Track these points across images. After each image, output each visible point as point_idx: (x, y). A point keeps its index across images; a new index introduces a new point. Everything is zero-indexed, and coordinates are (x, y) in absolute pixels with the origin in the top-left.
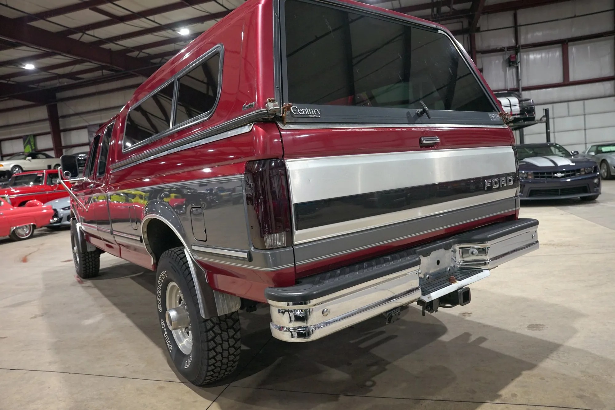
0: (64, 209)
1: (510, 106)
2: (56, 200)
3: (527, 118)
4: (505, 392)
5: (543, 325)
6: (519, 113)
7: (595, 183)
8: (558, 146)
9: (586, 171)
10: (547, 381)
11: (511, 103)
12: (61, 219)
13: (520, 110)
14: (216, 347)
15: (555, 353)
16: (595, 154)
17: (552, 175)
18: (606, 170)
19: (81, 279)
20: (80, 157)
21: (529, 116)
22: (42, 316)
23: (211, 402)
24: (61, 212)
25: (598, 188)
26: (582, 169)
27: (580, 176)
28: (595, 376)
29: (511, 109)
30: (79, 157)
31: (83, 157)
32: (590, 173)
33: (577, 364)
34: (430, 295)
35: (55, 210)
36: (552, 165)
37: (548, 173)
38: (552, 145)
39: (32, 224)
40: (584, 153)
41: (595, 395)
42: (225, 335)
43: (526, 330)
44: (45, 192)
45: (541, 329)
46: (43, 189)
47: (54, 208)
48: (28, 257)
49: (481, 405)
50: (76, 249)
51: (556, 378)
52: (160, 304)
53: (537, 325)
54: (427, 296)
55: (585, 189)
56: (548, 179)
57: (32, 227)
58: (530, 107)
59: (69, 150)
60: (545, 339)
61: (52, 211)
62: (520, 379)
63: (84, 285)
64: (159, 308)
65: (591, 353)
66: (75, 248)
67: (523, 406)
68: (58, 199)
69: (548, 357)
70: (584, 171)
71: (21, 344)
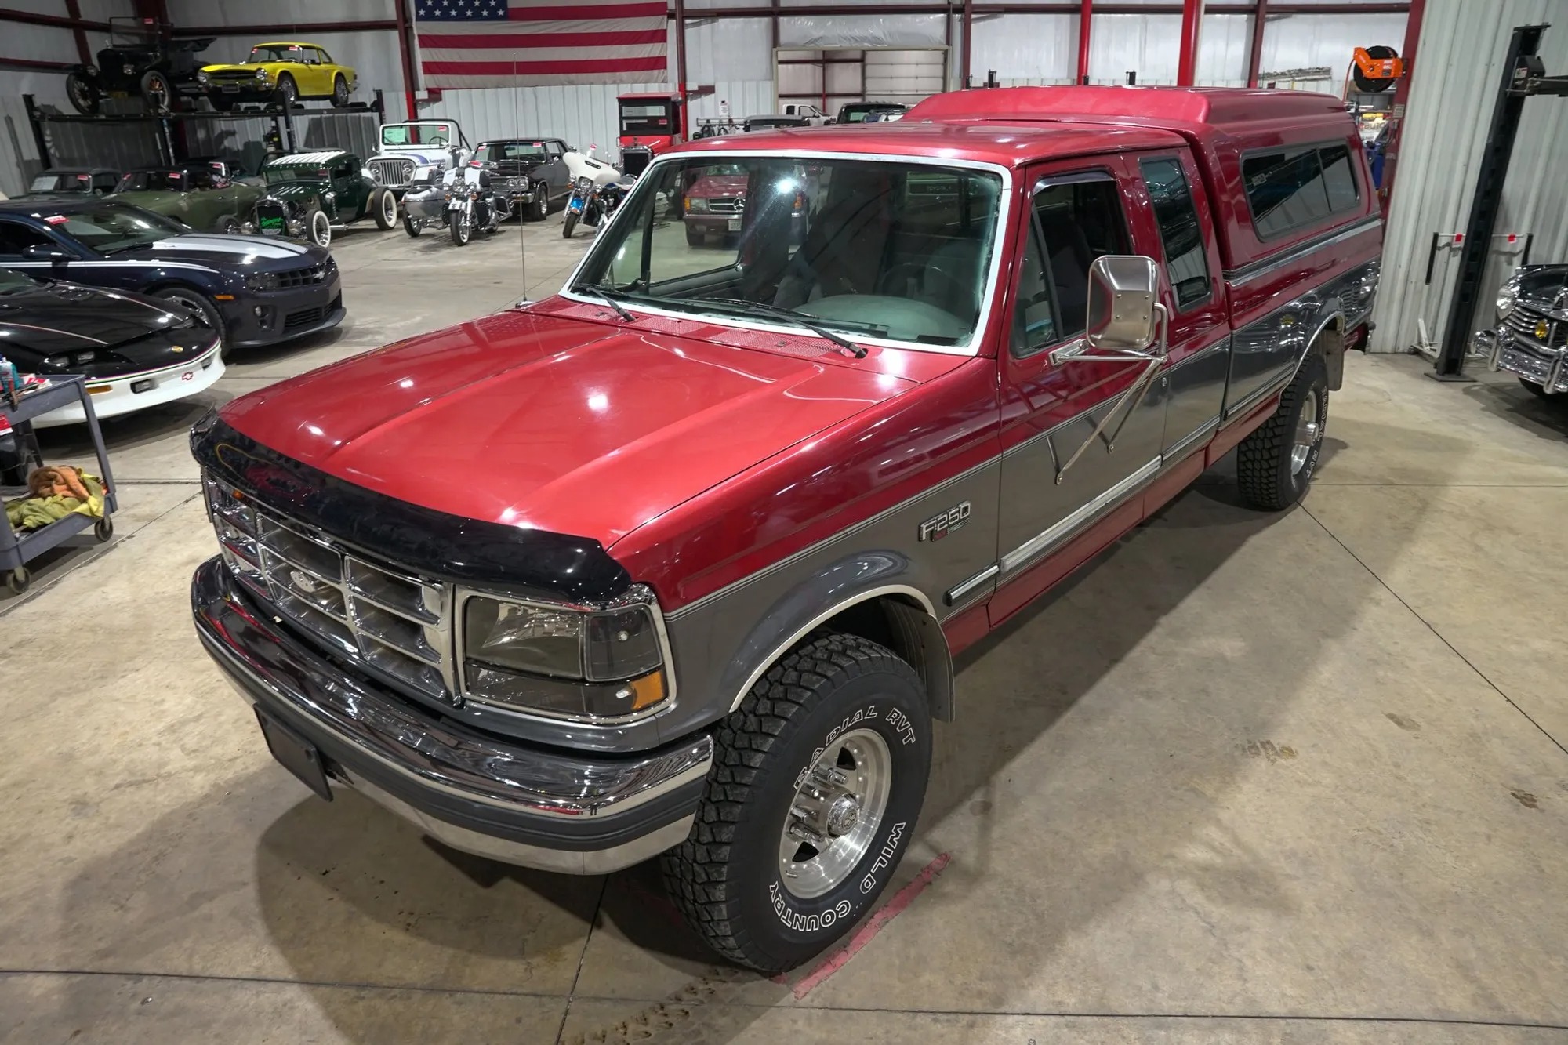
71: (1381, 673)
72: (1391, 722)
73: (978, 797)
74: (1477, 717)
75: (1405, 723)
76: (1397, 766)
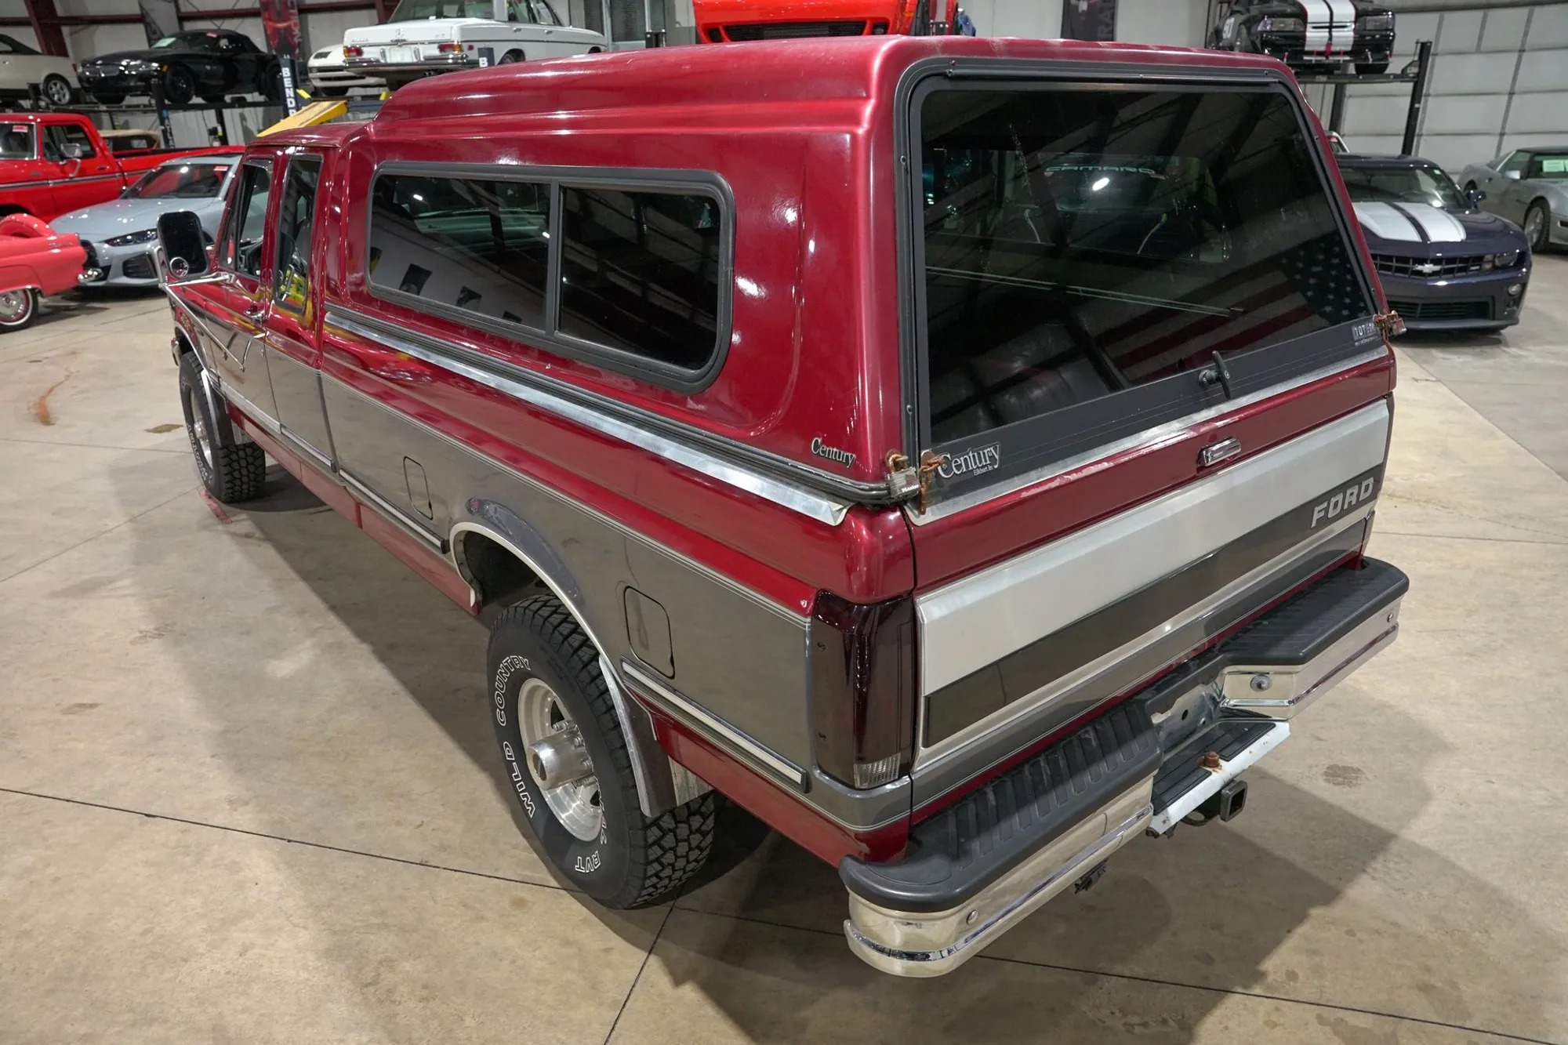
0: (110, 242)
1: (1330, 28)
2: (79, 211)
3: (1368, 66)
4: (1273, 965)
5: (1358, 771)
6: (1349, 48)
7: (1510, 295)
8: (1437, 172)
9: (1497, 262)
10: (1361, 941)
11: (1335, 19)
12: (106, 270)
13: (1355, 41)
14: (662, 855)
15: (1380, 858)
16: (1521, 178)
17: (1410, 266)
18: (1540, 227)
19: (220, 507)
20: (126, 67)
21: (1373, 60)
22: (160, 636)
23: (646, 954)
24: (104, 250)
25: (1515, 308)
26: (1489, 257)
27: (1478, 275)
28: (1458, 931)
29: (1331, 38)
30: (122, 68)
31: (136, 67)
32: (1505, 268)
33: (1425, 893)
34: (1167, 812)
35: (85, 244)
36: (1413, 236)
37: (1400, 259)
38: (1419, 164)
39: (29, 287)
40: (1492, 166)
41: (1455, 986)
42: (683, 831)
43: (1322, 783)
44: (46, 182)
45: (1354, 782)
46: (35, 173)
47: (82, 238)
48: (53, 404)
49: (1223, 997)
50: (200, 429)
51: (1378, 932)
52: (501, 710)
53: (1345, 768)
54: (1161, 817)
55: (1481, 309)
56: (1396, 274)
57: (29, 293)
58: (1384, 33)
59: (82, 29)
60: (1361, 813)
61: (80, 249)
62: (1302, 930)
63: (233, 528)
64: (499, 717)
65: (1453, 866)
66: (196, 426)
67: (1308, 1006)
68: (87, 210)
69: (1364, 871)
70: (1493, 262)
71: (139, 732)
72: (90, 702)
73: (258, 534)
74: (19, 752)
75: (76, 708)
76: (55, 680)
